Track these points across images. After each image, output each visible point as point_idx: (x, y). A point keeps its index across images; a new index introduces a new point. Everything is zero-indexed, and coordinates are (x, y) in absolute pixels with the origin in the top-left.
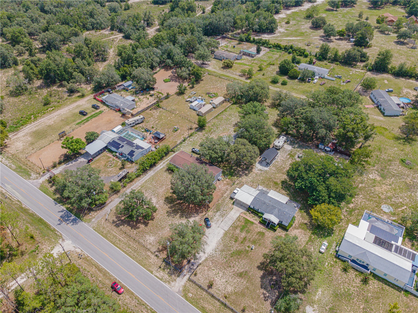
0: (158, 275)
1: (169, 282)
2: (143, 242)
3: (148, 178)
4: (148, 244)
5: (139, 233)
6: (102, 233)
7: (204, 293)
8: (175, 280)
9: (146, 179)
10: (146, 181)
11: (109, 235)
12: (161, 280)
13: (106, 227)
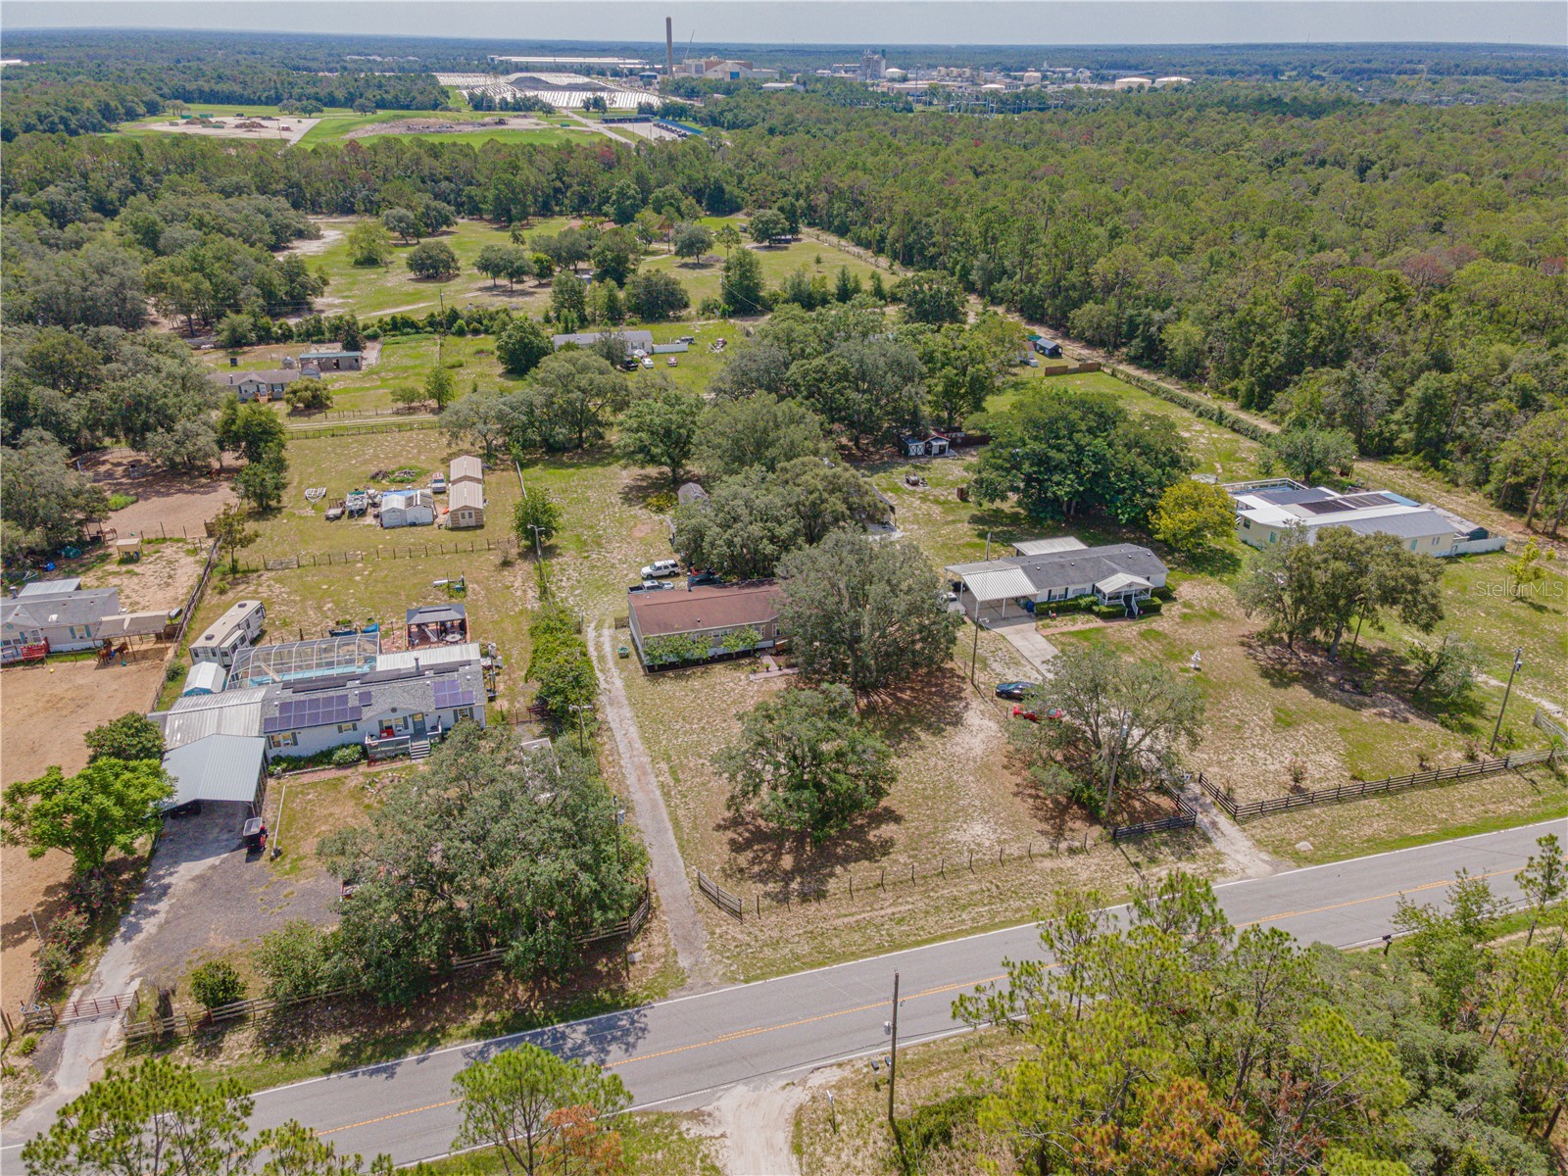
1: (1217, 871)
2: (979, 856)
5: (915, 849)
6: (797, 959)
7: (1317, 810)
8: (1219, 853)
9: (634, 736)
10: (645, 738)
11: (836, 941)
13: (775, 934)
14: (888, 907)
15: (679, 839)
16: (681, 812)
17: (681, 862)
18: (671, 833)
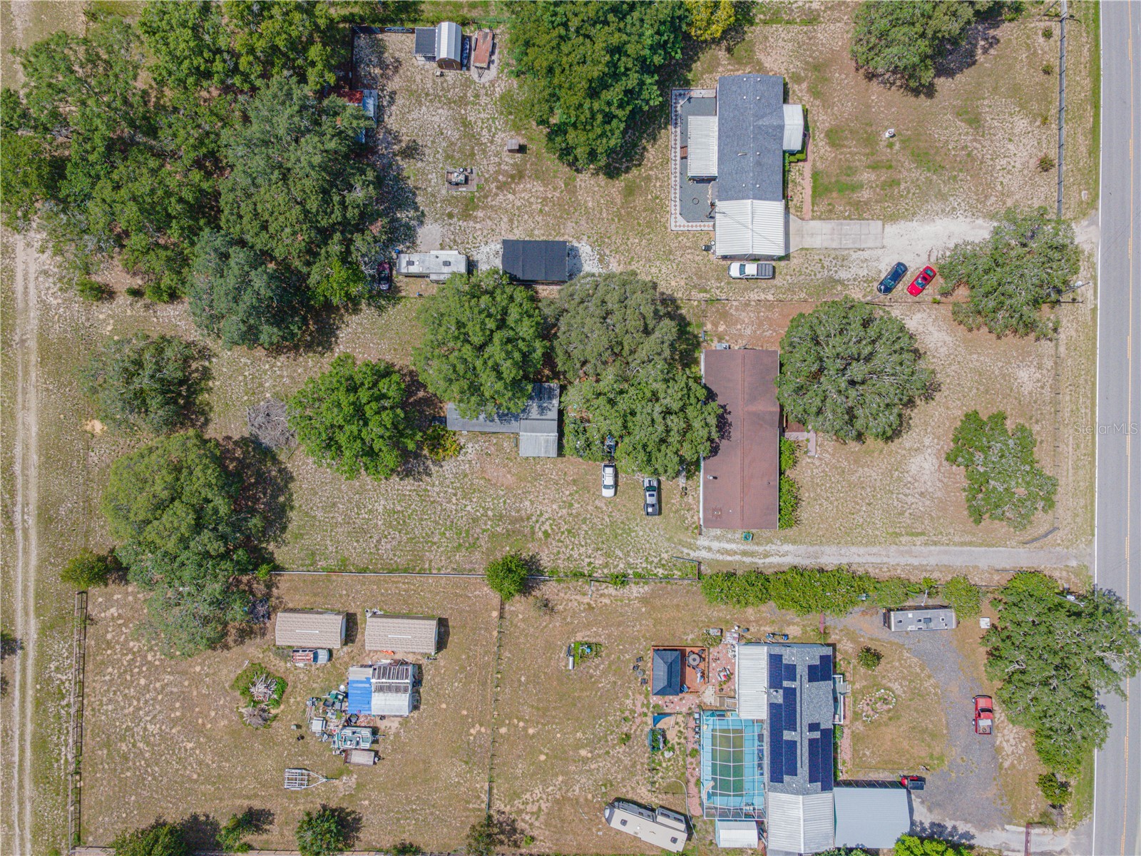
0: (1090, 294)
1: (1089, 258)
2: (1048, 384)
3: (854, 549)
4: (1045, 372)
5: (1031, 419)
7: (1064, 168)
8: (1077, 248)
9: (862, 550)
10: (866, 545)
12: (1094, 278)
13: (1069, 513)
14: (1068, 449)
15: (980, 545)
16: (957, 539)
17: (1001, 549)
18: (973, 549)
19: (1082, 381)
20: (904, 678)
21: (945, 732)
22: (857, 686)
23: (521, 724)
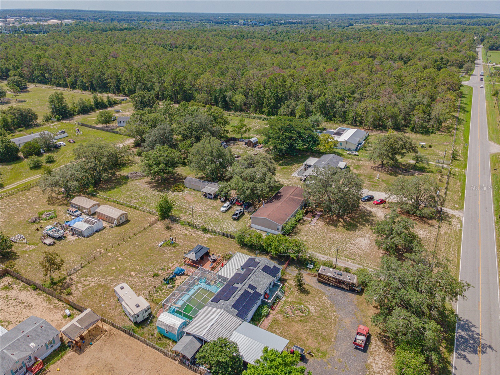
1: (458, 218)
4: (432, 234)
8: (452, 215)
12: (461, 223)
19: (453, 244)
20: (318, 306)
21: (333, 340)
22: (289, 300)
23: (119, 255)
